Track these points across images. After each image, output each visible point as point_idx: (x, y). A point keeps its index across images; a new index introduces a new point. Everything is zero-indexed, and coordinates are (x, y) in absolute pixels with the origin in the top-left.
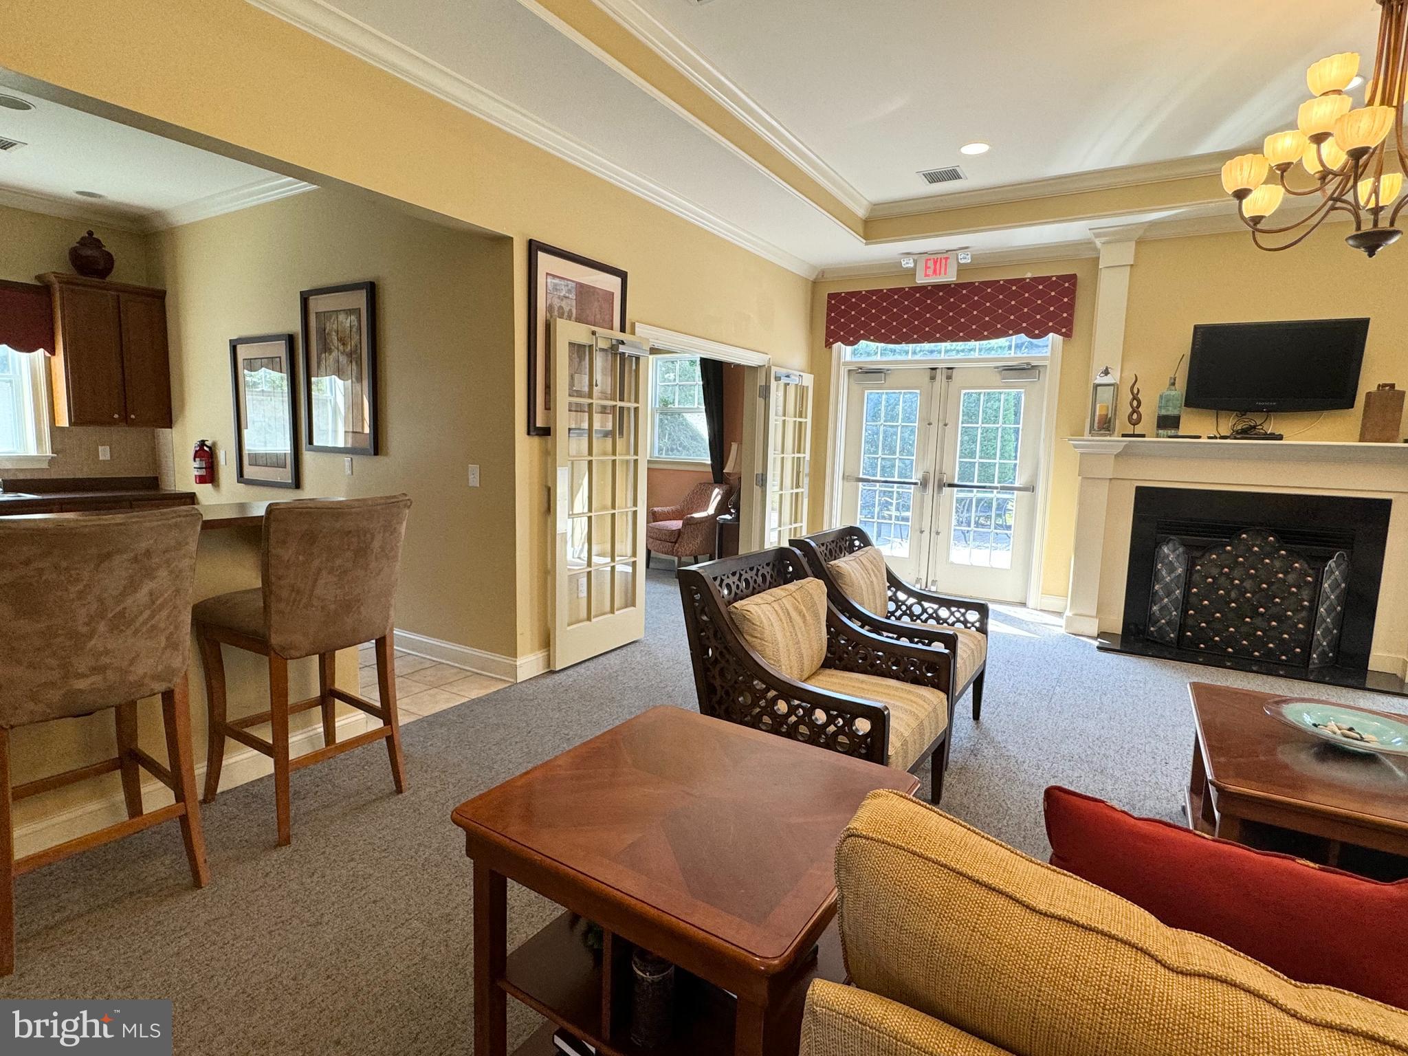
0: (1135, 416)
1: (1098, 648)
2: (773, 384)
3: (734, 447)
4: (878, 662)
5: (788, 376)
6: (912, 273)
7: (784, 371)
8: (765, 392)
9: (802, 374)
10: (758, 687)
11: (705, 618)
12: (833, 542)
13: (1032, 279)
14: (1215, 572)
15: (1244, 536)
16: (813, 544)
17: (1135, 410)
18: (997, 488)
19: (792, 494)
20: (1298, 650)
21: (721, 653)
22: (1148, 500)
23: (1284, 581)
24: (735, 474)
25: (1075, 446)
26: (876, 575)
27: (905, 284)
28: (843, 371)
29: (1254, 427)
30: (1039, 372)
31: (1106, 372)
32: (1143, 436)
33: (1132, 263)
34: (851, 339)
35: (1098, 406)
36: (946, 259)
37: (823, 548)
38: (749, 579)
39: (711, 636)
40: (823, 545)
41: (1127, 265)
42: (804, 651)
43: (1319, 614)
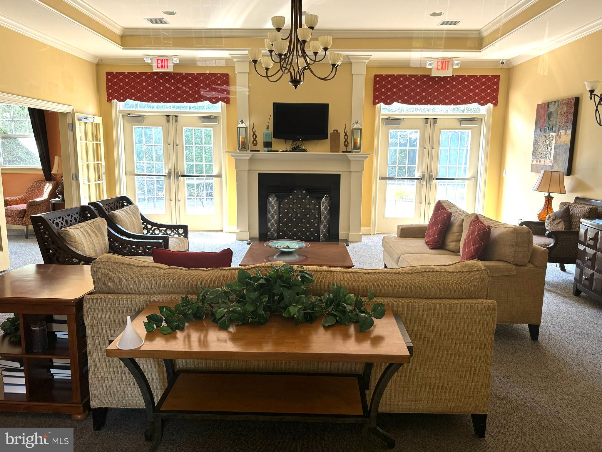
0: (255, 142)
1: (247, 243)
2: (77, 123)
3: (56, 158)
4: (133, 250)
5: (86, 118)
6: (150, 66)
7: (82, 116)
8: (73, 127)
9: (94, 117)
10: (75, 261)
11: (46, 236)
12: (112, 203)
13: (210, 74)
14: (287, 207)
15: (295, 191)
16: (101, 204)
17: (255, 139)
18: (204, 176)
19: (96, 184)
20: (316, 234)
21: (56, 250)
22: (263, 178)
23: (310, 208)
24: (59, 174)
25: (232, 156)
26: (135, 217)
27: (148, 71)
28: (120, 115)
29: (298, 147)
30: (218, 119)
31: (242, 122)
32: (259, 151)
33: (248, 72)
34: (122, 98)
35: (240, 137)
36: (167, 60)
37: (106, 207)
38: (68, 220)
39: (50, 243)
40: (107, 205)
41: (247, 73)
42: (97, 248)
43: (321, 220)
